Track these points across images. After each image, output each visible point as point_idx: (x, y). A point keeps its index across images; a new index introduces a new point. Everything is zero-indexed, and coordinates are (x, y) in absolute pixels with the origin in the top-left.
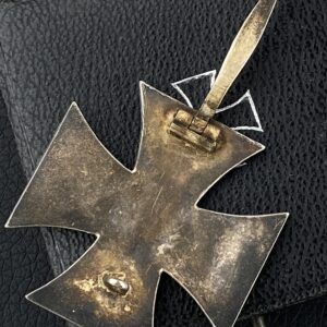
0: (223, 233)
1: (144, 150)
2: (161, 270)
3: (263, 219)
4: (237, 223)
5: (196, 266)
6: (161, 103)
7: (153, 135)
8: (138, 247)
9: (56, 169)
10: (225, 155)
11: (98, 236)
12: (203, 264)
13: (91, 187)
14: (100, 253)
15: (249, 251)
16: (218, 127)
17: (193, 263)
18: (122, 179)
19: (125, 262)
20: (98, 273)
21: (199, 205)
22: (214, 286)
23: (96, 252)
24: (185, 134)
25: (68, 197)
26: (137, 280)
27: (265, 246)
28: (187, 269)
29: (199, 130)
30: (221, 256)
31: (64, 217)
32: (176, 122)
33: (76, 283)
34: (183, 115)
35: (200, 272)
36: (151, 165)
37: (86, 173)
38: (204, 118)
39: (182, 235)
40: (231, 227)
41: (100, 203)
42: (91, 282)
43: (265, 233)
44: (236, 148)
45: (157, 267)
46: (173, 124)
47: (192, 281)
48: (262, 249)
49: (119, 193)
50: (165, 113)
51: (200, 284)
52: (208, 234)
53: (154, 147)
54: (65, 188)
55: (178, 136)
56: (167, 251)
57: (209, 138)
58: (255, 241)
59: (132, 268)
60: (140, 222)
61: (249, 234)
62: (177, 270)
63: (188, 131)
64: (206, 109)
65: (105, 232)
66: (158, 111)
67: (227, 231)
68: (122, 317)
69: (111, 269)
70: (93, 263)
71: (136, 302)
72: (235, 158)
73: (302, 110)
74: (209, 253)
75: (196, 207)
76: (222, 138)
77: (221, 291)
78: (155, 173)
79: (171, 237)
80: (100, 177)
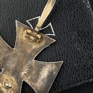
0: (42, 68)
1: (17, 42)
2: (23, 80)
3: (55, 64)
4: (47, 65)
5: (34, 79)
6: (22, 27)
7: (20, 37)
8: (16, 73)
10: (43, 43)
11: (3, 70)
12: (36, 78)
14: (3, 75)
15: (51, 74)
16: (40, 34)
17: (33, 78)
18: (10, 52)
19: (12, 78)
20: (3, 81)
21: (35, 59)
22: (39, 85)
23: (2, 75)
24: (30, 37)
26: (15, 83)
27: (56, 72)
28: (31, 80)
29: (34, 36)
30: (42, 75)
34: (29, 31)
35: (35, 81)
36: (19, 47)
38: (36, 32)
39: (29, 69)
40: (45, 66)
41: (3, 59)
42: (1, 84)
43: (55, 68)
44: (46, 41)
45: (21, 79)
46: (26, 34)
47: (33, 83)
48: (55, 73)
49: (9, 56)
50: (24, 30)
51: (35, 84)
52: (38, 68)
53: (21, 41)
55: (28, 38)
56: (25, 74)
57: (38, 38)
58: (52, 70)
59: (14, 80)
60: (16, 65)
61: (50, 68)
62: (28, 80)
63: (31, 36)
64: (37, 29)
65: (5, 68)
66: (22, 30)
67: (44, 67)
69: (7, 80)
70: (1, 78)
71: (15, 90)
72: (46, 44)
73: (67, 28)
74: (38, 74)
75: (34, 60)
76: (42, 38)
77: (42, 86)
78: (21, 49)
79: (26, 70)
80: (3, 51)
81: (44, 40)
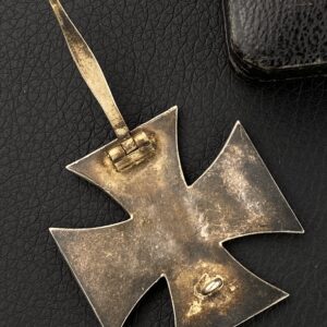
0: (222, 180)
1: (121, 199)
2: (220, 244)
3: (231, 142)
4: (221, 164)
5: (233, 216)
6: (93, 162)
7: (114, 184)
8: (194, 249)
9: (93, 274)
10: (163, 140)
12: (235, 210)
13: (123, 257)
14: (177, 282)
16: (139, 131)
17: (230, 217)
18: (133, 229)
19: (197, 268)
20: (192, 293)
21: (189, 184)
22: (256, 211)
23: (175, 284)
24: (129, 160)
25: (121, 280)
26: (216, 268)
27: (252, 154)
28: (233, 224)
29: (134, 148)
30: (238, 192)
31: (133, 292)
32: (116, 160)
33: (189, 315)
34: (114, 152)
35: (239, 216)
36: (135, 201)
37: (110, 254)
38: (125, 137)
39: (202, 211)
40: (221, 170)
42: (195, 303)
43: (242, 148)
44: (163, 128)
45: (216, 246)
47: (243, 226)
48: (252, 158)
49: (141, 239)
50: (103, 164)
51: (249, 221)
52: (215, 191)
53: (123, 189)
54: (112, 277)
55: (127, 166)
56: (209, 230)
57: (144, 144)
58: (243, 159)
59: (204, 265)
60: (174, 238)
61: (235, 160)
62: (228, 231)
63: (129, 157)
64: (121, 132)
65: (164, 268)
66: (98, 168)
67: (222, 176)
68: (236, 296)
69: (195, 281)
70: (183, 293)
71: (232, 278)
72: (170, 133)
74: (230, 199)
75: (189, 187)
76: (150, 134)
77: (264, 208)
78: (143, 201)
79: (200, 220)
80: (120, 245)
81: (157, 132)
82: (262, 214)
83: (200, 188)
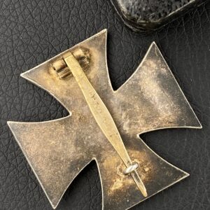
0: (140, 87)
1: (63, 100)
2: (138, 136)
3: (148, 58)
4: (140, 75)
5: (148, 115)
6: (41, 72)
7: (57, 89)
9: (40, 158)
10: (96, 55)
11: (95, 159)
12: (150, 110)
13: (63, 144)
14: (105, 164)
17: (146, 115)
18: (71, 123)
20: (115, 173)
21: (115, 88)
23: (103, 166)
25: (61, 162)
26: (134, 153)
27: (163, 67)
28: (148, 120)
30: (152, 96)
31: (71, 172)
32: (59, 71)
33: (113, 189)
35: (154, 115)
36: (74, 102)
37: (53, 142)
39: (125, 110)
40: (140, 80)
41: (76, 145)
42: (118, 180)
43: (156, 63)
44: (96, 45)
45: (134, 137)
46: (59, 74)
47: (155, 122)
48: (164, 71)
49: (77, 131)
50: (49, 73)
51: (160, 119)
52: (136, 95)
53: (65, 93)
54: (55, 160)
55: (67, 75)
56: (130, 125)
57: (81, 58)
58: (156, 71)
61: (150, 72)
62: (144, 126)
67: (140, 84)
68: (149, 175)
69: (118, 163)
70: (108, 172)
71: (146, 162)
72: (101, 50)
74: (145, 102)
75: (115, 92)
76: (86, 50)
77: (172, 109)
78: (80, 102)
79: (123, 117)
80: (61, 135)
81: (91, 49)
82: (170, 113)
83: (123, 93)
